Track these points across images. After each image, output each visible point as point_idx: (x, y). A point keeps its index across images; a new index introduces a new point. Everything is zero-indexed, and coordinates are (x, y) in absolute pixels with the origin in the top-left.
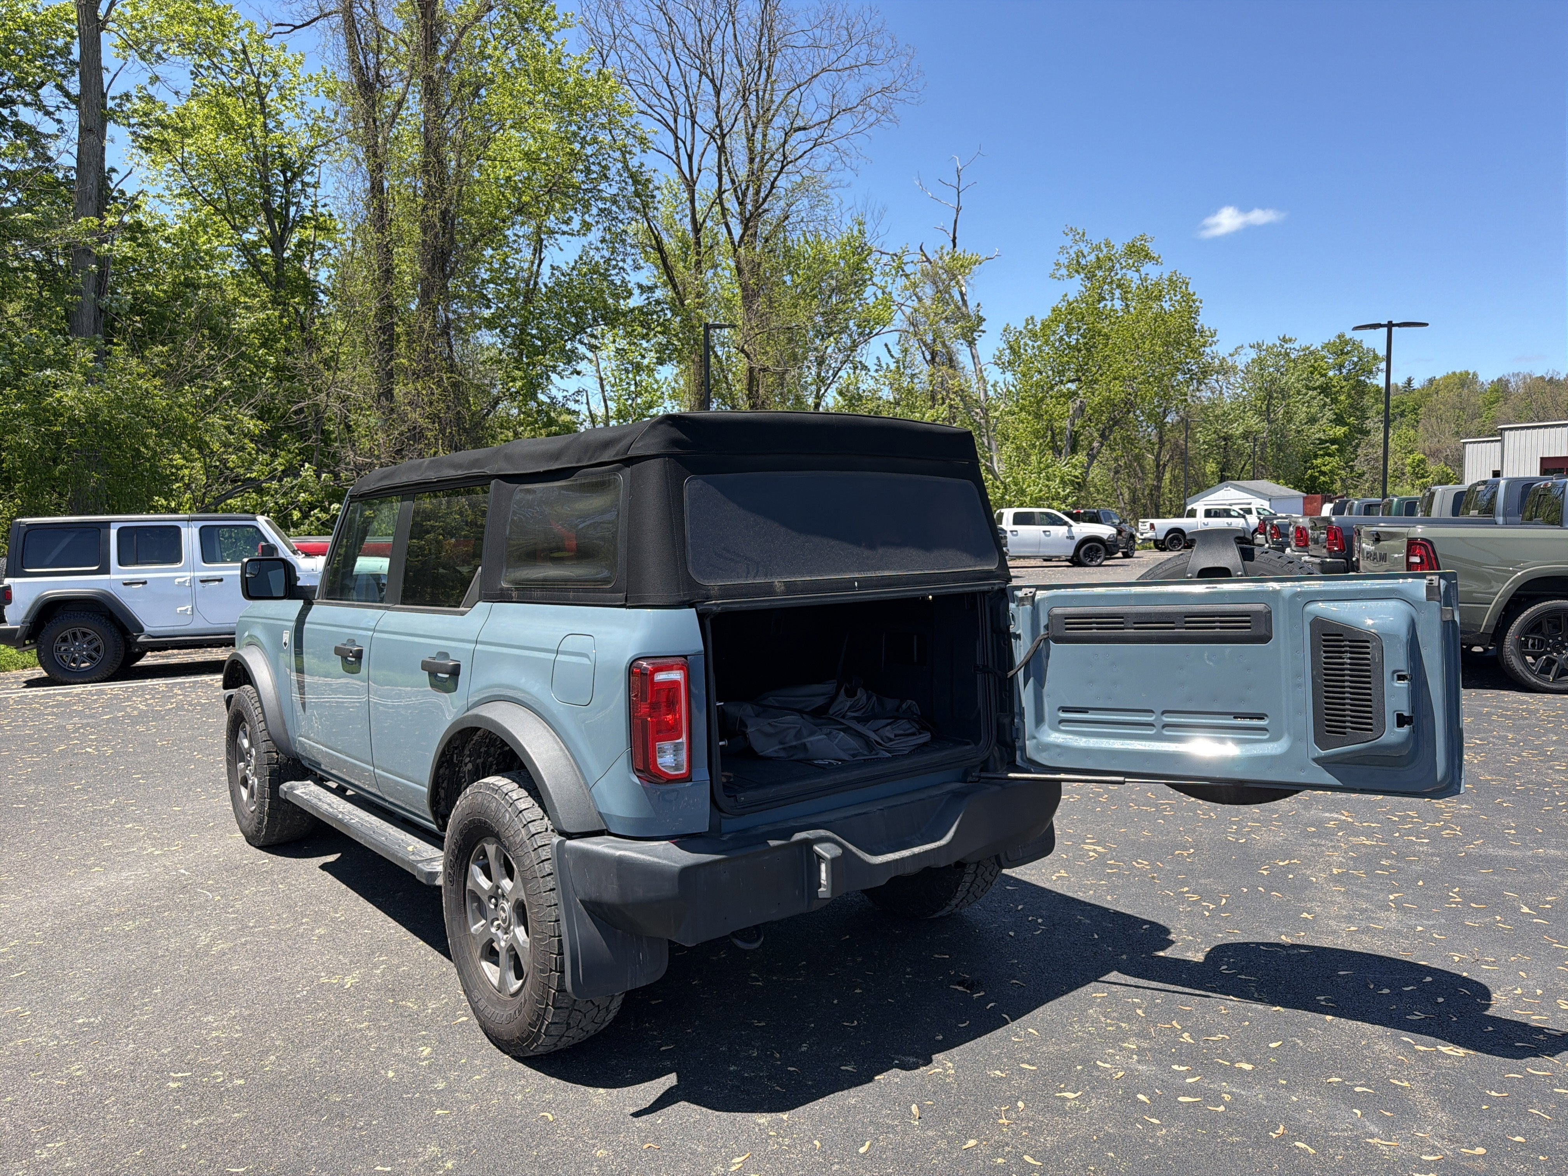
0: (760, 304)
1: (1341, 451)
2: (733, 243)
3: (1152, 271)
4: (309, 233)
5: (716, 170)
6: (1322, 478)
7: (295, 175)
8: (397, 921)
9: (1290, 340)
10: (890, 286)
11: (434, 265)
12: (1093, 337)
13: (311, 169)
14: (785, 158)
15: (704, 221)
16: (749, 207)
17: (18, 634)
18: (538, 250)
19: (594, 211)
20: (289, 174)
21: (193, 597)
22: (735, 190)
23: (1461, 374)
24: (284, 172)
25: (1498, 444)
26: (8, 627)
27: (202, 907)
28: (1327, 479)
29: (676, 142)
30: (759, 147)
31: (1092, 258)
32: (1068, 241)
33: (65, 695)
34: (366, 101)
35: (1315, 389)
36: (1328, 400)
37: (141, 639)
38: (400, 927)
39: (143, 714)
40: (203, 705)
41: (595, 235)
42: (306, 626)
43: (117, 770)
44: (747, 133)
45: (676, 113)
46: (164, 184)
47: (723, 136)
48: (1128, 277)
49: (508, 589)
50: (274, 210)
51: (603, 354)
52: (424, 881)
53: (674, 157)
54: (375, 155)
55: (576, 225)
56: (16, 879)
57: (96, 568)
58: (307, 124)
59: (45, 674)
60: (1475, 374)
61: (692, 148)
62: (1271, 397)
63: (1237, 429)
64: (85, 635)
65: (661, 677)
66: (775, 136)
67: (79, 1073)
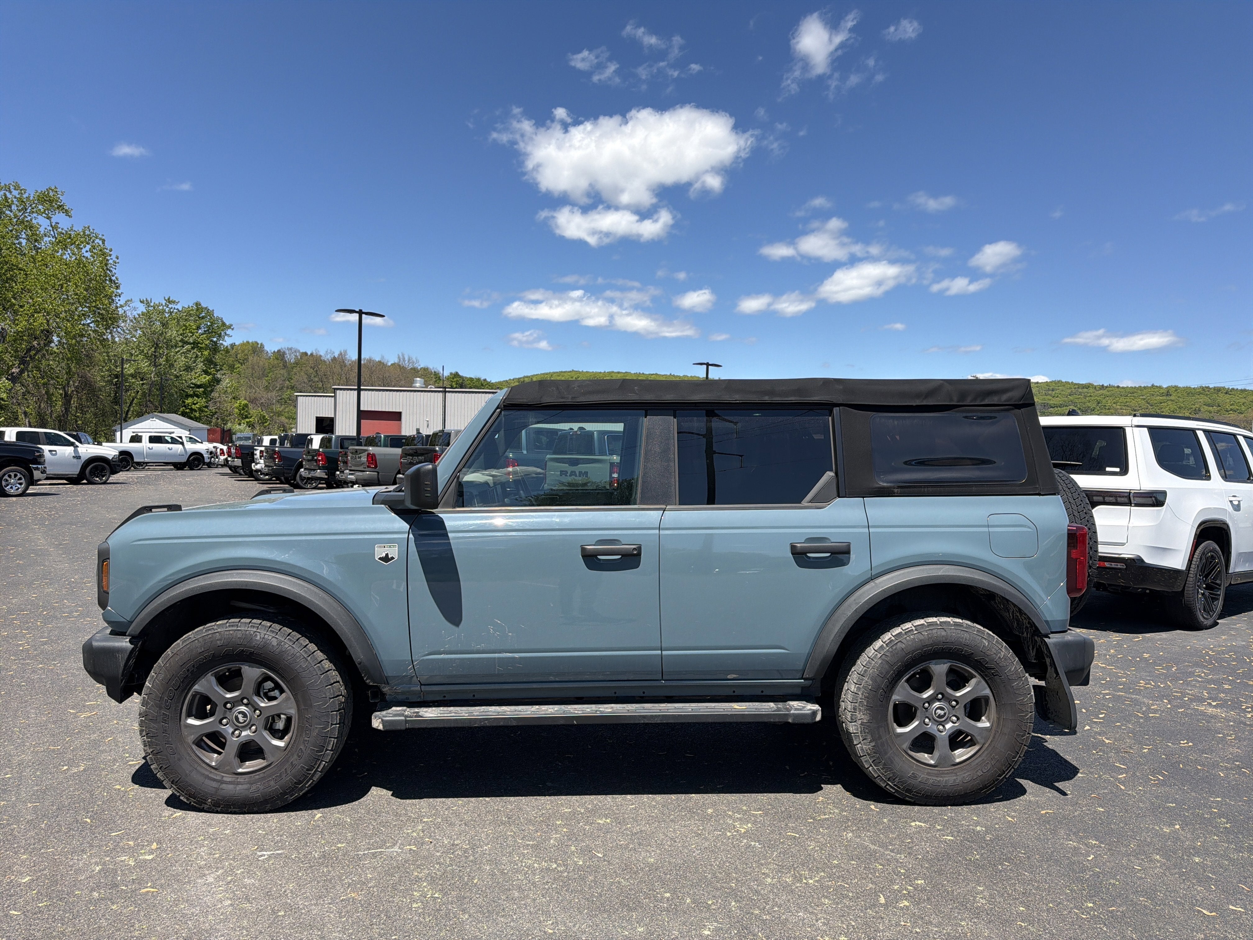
1: (205, 394)
3: (61, 221)
9: (174, 302)
23: (252, 343)
25: (333, 399)
35: (187, 343)
36: (199, 354)
60: (261, 344)
62: (157, 345)
63: (129, 369)
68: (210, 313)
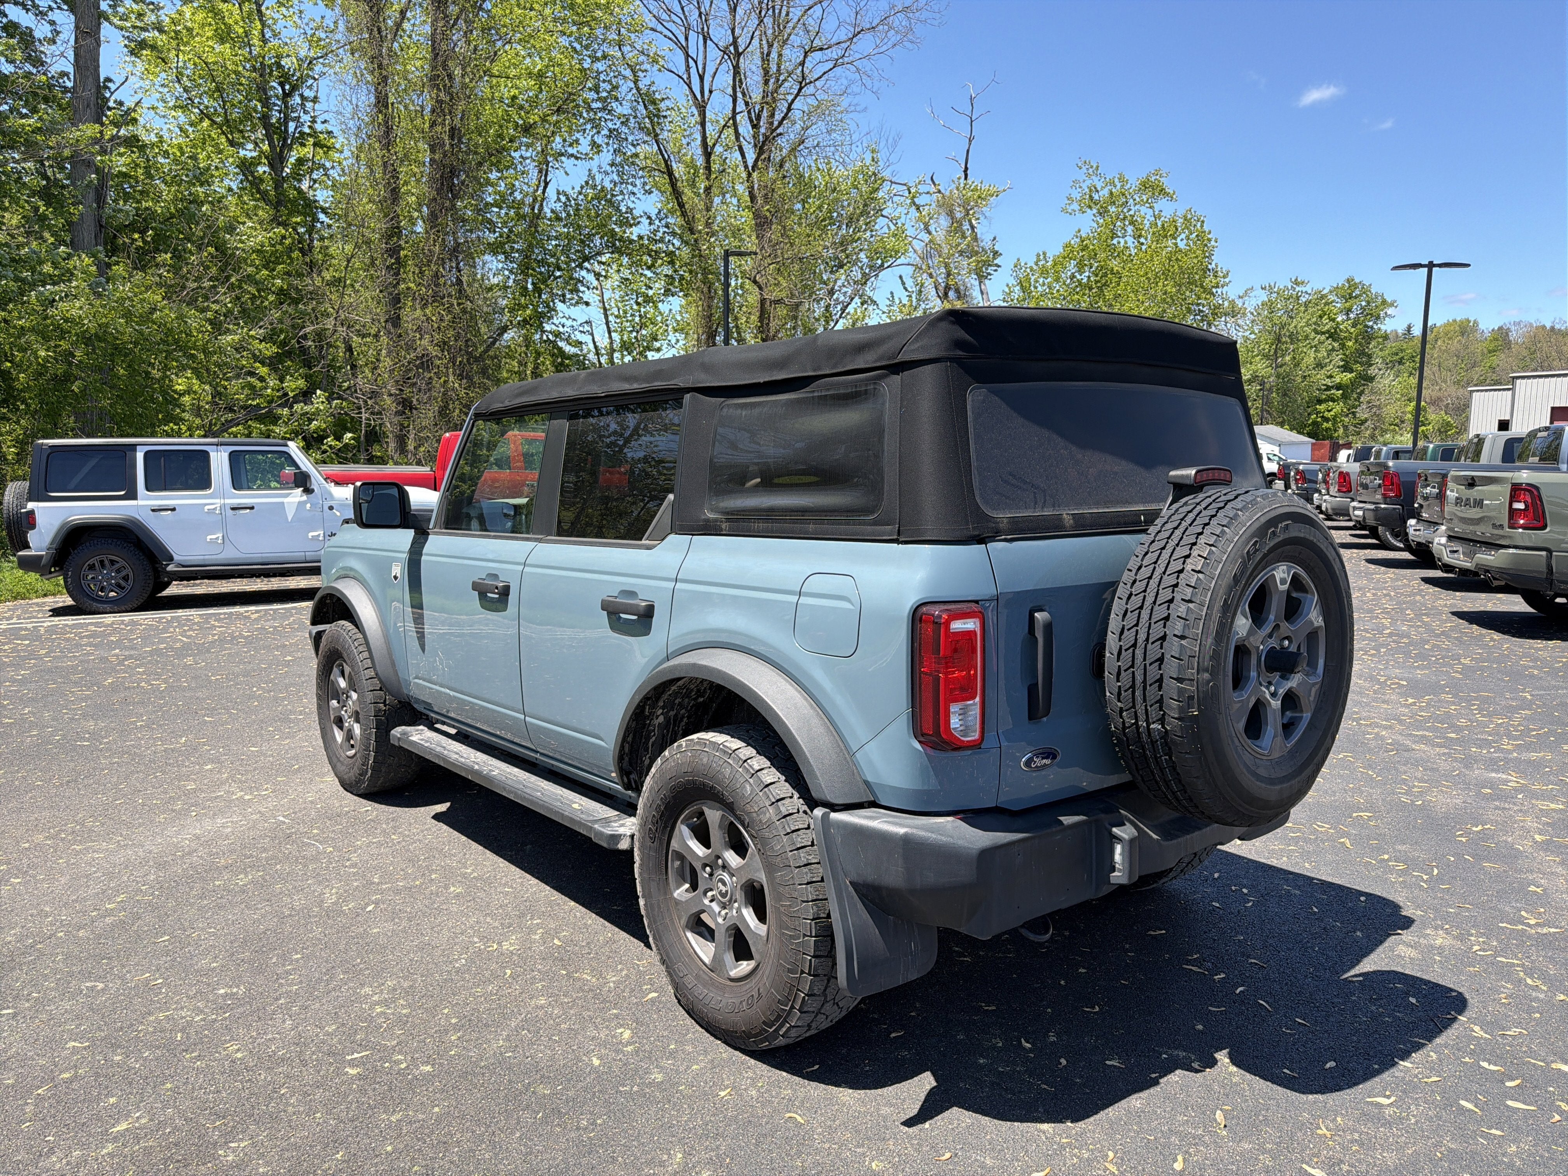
0: (774, 233)
1: (1345, 397)
2: (746, 167)
3: (1166, 208)
4: (307, 151)
5: (730, 91)
6: (1325, 425)
7: (294, 88)
8: (537, 878)
9: (1303, 283)
10: (903, 216)
11: (442, 184)
12: (1105, 275)
13: (310, 82)
14: (804, 78)
15: (714, 145)
16: (763, 130)
17: (44, 561)
18: (543, 172)
19: (605, 132)
20: (287, 87)
21: (223, 524)
22: (749, 112)
23: (1460, 321)
24: (282, 85)
25: (1509, 393)
26: (33, 553)
27: (315, 859)
28: (1329, 425)
29: (687, 61)
30: (773, 68)
31: (1105, 192)
32: (1081, 175)
33: (96, 625)
34: (371, 9)
35: (1323, 333)
36: (1336, 345)
37: (171, 568)
38: (543, 885)
39: (186, 647)
40: (246, 638)
41: (606, 157)
42: (423, 558)
43: (177, 705)
44: (762, 53)
45: (688, 28)
46: (158, 95)
47: (738, 55)
48: (1142, 213)
49: (716, 520)
50: (272, 125)
51: (608, 284)
52: (605, 845)
53: (685, 77)
54: (380, 67)
55: (584, 146)
56: (103, 824)
57: (122, 493)
58: (305, 33)
59: (72, 603)
60: (1475, 322)
61: (704, 68)
62: (1279, 341)
64: (112, 562)
65: (957, 626)
66: (792, 55)
67: (239, 1055)
68: (1365, 290)
